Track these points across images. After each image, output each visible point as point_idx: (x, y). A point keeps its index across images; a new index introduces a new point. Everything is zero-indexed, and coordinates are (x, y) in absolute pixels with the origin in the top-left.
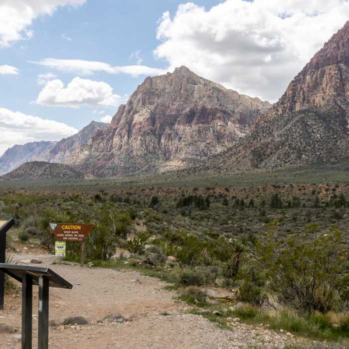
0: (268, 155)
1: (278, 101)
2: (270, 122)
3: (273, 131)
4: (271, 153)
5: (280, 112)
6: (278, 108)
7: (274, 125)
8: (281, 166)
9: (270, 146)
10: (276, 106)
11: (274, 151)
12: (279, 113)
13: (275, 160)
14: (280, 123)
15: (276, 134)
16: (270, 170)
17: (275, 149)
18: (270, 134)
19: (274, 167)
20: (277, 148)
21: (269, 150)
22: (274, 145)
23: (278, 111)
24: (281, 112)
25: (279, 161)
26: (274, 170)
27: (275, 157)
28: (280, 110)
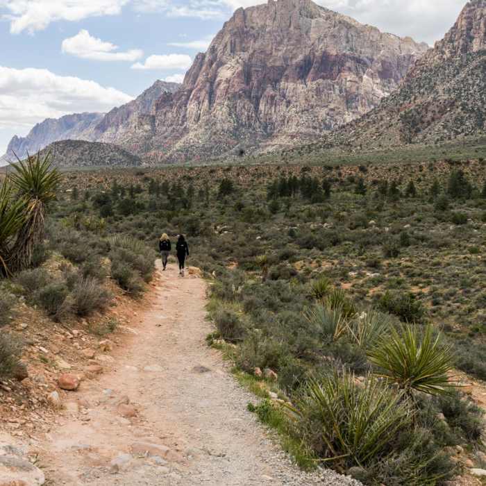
0: (428, 122)
1: (443, 37)
2: (431, 70)
3: (435, 84)
4: (433, 119)
5: (447, 55)
6: (444, 49)
7: (438, 75)
8: (450, 139)
9: (431, 108)
10: (441, 45)
11: (438, 115)
12: (445, 56)
13: (439, 130)
14: (447, 71)
15: (440, 88)
16: (433, 145)
17: (439, 112)
18: (432, 88)
19: (438, 140)
20: (442, 112)
21: (430, 114)
22: (438, 106)
23: (443, 53)
24: (449, 55)
25: (446, 131)
26: (438, 145)
27: (438, 126)
28: (447, 51)
